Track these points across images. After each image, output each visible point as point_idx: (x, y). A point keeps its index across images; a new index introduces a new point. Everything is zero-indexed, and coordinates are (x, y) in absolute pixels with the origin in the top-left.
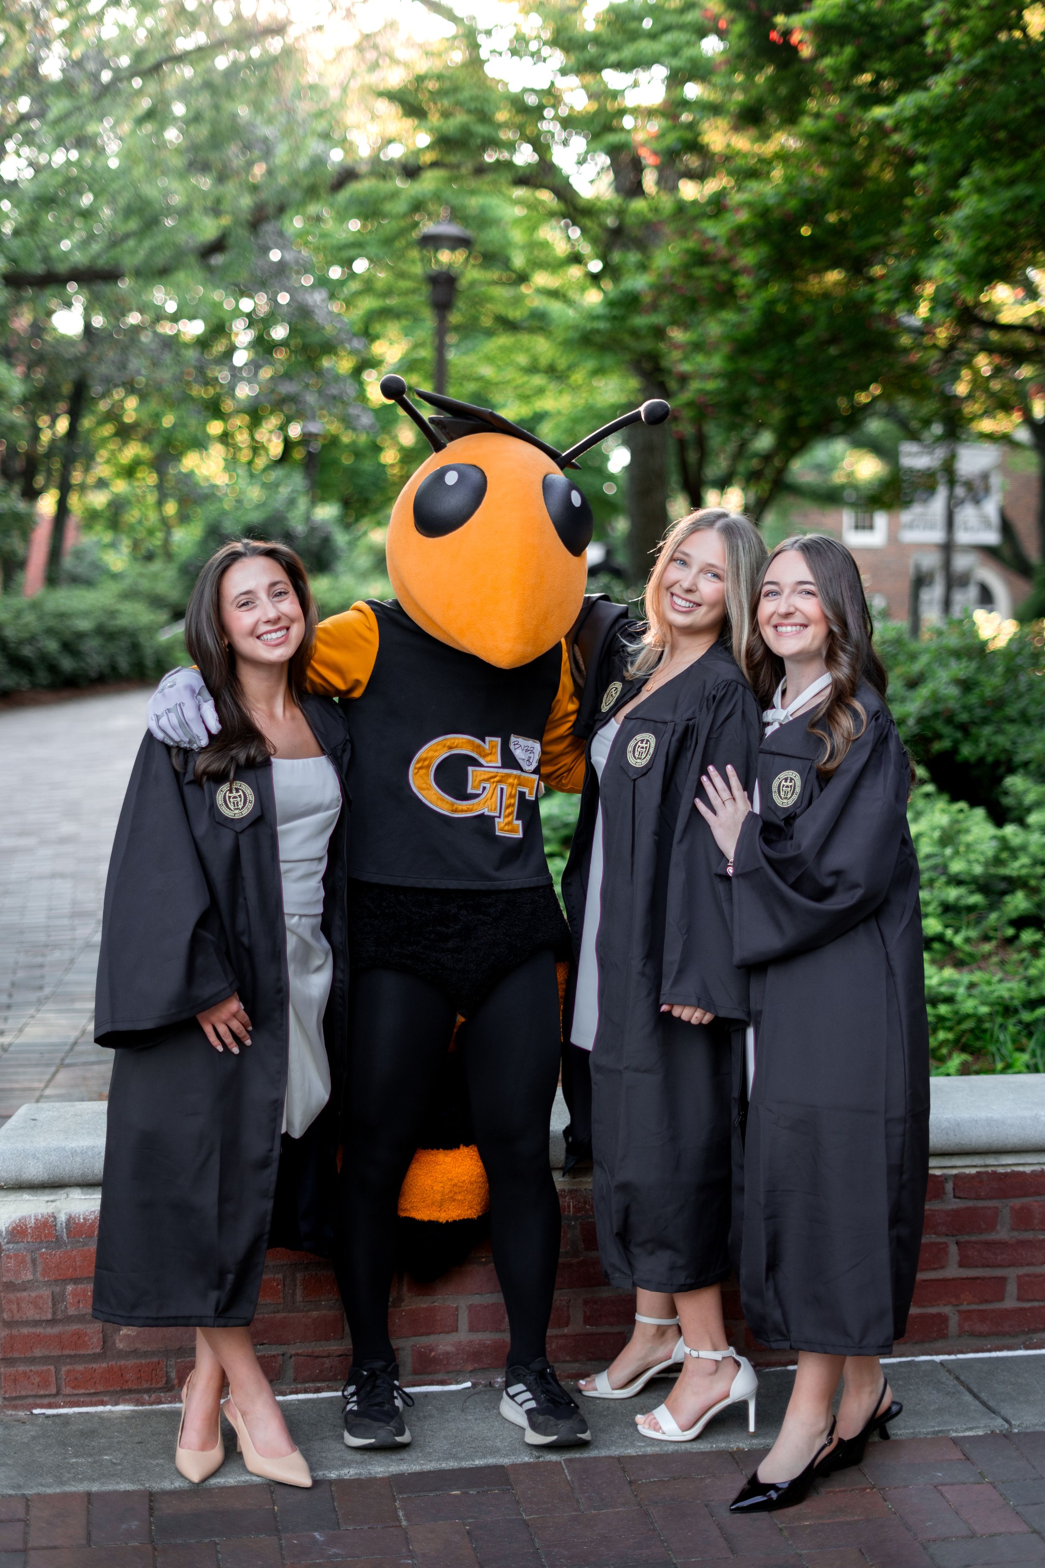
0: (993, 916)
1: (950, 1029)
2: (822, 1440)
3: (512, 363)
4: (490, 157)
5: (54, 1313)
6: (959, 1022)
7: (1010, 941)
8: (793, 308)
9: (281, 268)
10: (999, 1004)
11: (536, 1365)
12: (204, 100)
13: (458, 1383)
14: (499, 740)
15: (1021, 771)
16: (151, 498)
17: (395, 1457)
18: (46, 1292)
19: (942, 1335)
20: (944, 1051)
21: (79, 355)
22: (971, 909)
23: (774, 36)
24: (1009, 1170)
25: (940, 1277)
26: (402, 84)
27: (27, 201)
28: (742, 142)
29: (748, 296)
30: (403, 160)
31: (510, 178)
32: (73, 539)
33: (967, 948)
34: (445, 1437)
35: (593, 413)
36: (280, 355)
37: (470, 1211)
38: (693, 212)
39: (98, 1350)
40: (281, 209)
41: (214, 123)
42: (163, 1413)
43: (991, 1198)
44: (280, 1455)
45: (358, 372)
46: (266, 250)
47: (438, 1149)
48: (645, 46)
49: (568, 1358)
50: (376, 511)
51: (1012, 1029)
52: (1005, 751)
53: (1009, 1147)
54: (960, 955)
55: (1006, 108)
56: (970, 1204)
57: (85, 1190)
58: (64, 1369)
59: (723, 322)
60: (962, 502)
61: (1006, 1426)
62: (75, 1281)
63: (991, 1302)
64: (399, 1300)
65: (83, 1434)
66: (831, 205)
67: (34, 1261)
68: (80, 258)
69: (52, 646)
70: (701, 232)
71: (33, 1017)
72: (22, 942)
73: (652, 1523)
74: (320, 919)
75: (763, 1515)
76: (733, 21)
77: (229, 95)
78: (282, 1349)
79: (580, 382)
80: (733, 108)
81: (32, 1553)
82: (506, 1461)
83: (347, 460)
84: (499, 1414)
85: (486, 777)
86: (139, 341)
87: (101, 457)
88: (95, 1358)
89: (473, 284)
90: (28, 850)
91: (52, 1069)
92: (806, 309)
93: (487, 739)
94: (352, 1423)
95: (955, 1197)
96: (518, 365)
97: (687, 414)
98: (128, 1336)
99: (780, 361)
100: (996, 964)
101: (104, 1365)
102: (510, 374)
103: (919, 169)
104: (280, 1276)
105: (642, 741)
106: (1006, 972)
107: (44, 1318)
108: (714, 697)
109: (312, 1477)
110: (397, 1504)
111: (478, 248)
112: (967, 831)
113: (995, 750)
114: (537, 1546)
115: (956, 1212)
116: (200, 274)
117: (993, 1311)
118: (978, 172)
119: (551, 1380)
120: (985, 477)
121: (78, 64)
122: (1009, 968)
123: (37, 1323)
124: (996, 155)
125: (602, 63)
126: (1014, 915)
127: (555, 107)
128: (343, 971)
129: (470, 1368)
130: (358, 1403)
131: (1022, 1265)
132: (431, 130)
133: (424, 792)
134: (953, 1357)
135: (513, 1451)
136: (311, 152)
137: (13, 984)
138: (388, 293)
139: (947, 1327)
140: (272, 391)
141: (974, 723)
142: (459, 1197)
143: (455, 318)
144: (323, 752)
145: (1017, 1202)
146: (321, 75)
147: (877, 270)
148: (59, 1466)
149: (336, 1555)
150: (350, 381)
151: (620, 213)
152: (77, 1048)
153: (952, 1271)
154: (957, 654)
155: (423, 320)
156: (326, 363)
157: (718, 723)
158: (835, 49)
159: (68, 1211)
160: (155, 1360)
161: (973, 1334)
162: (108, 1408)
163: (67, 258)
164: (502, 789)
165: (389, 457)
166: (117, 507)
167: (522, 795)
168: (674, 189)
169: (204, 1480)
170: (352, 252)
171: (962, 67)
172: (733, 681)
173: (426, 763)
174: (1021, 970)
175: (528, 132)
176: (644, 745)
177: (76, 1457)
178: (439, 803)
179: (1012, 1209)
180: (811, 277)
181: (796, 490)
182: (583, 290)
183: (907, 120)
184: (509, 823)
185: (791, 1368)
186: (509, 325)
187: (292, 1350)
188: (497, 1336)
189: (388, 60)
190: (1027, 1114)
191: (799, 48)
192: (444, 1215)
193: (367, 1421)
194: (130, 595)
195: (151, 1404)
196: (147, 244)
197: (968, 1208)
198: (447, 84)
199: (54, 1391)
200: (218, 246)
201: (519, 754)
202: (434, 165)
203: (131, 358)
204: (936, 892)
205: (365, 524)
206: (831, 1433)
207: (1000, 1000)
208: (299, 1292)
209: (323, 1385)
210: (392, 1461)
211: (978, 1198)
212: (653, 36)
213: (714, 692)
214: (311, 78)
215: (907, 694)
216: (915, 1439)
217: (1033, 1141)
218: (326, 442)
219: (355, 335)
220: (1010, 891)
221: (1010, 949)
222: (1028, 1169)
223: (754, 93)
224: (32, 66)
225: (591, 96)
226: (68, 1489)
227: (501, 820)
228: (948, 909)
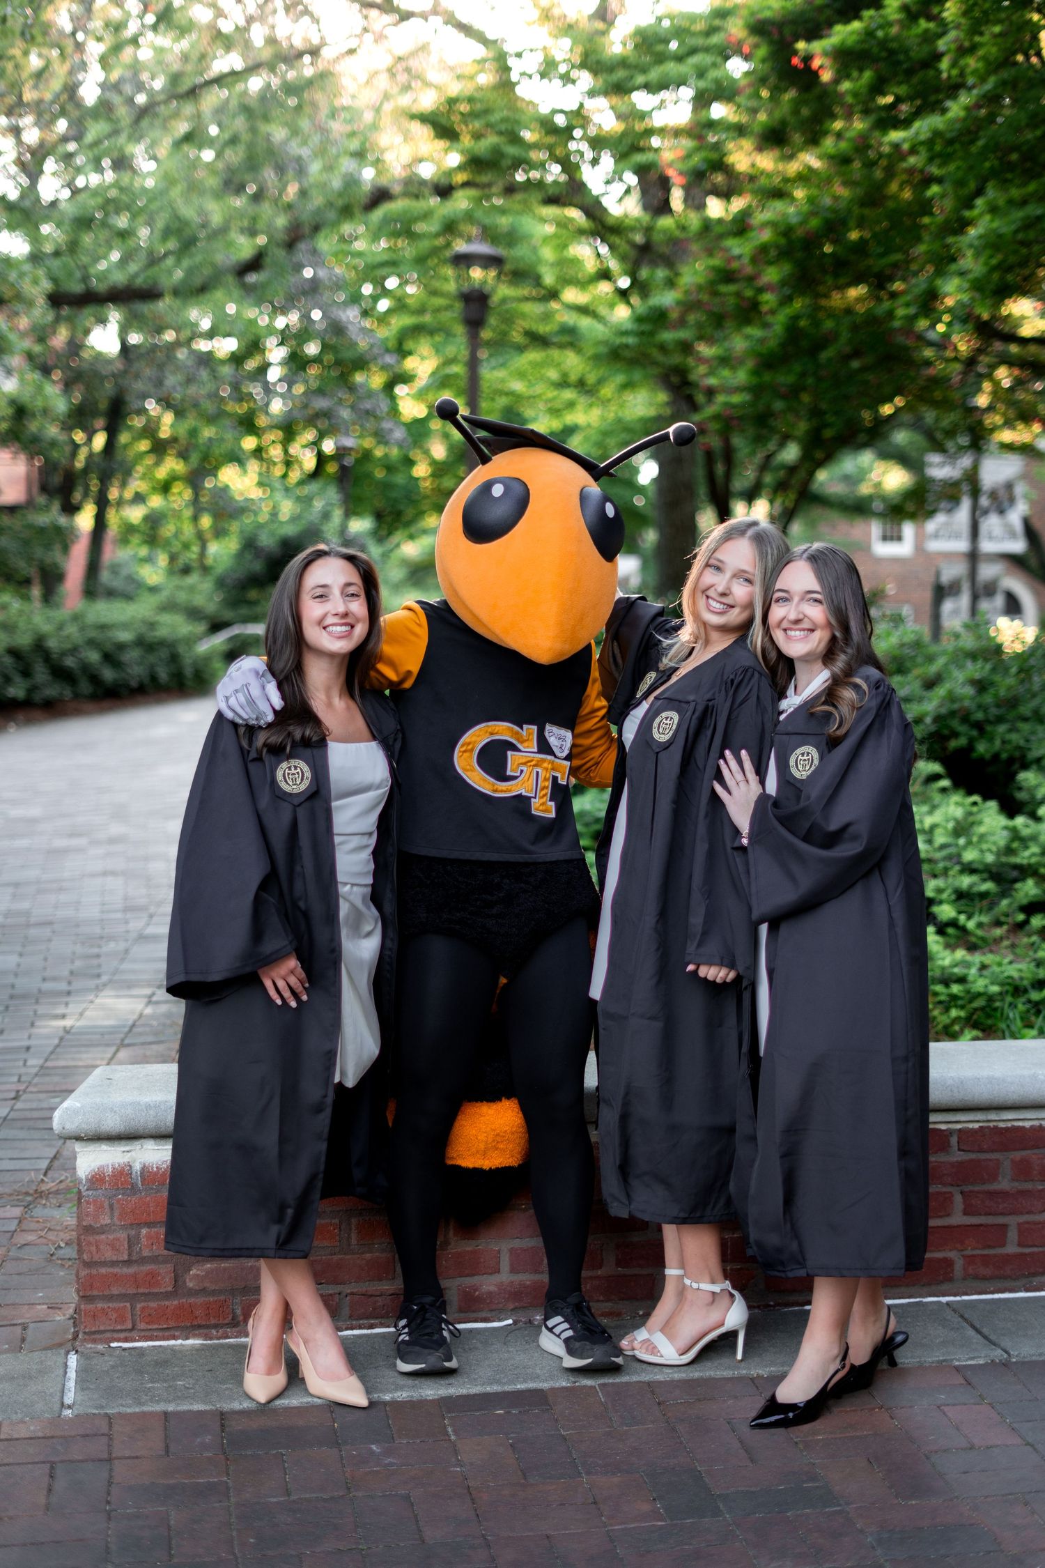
0: (1005, 902)
1: (962, 1007)
2: (836, 1365)
3: (542, 378)
4: (520, 177)
5: (130, 1255)
6: (971, 1001)
7: (1021, 926)
8: (816, 323)
9: (314, 285)
10: (1009, 984)
11: (573, 1299)
12: (240, 124)
13: (500, 1320)
14: (535, 728)
15: (1034, 767)
16: (188, 513)
17: (444, 1382)
18: (122, 1235)
19: (949, 1278)
20: (957, 1028)
21: (116, 371)
22: (983, 895)
23: (796, 61)
24: (1009, 1125)
25: (946, 1224)
26: (434, 107)
27: (67, 221)
28: (766, 162)
29: (773, 312)
30: (435, 180)
31: (540, 198)
32: (112, 554)
33: (980, 933)
34: (489, 1366)
35: (622, 428)
36: (313, 371)
37: (511, 1160)
38: (718, 229)
39: (170, 1289)
40: (316, 228)
41: (251, 147)
42: (230, 1346)
43: (992, 1151)
44: (339, 1379)
45: (389, 387)
46: (299, 268)
47: (482, 1101)
48: (671, 67)
49: (601, 1298)
50: (408, 524)
51: (1021, 1007)
52: (1019, 748)
53: (1009, 1103)
54: (973, 939)
55: (1019, 130)
56: (973, 1156)
57: (158, 1140)
58: (139, 1306)
59: (747, 337)
60: (986, 512)
61: (1006, 1356)
62: (149, 1225)
63: (993, 1247)
64: (446, 1243)
65: (157, 1363)
66: (852, 223)
67: (111, 1207)
68: (119, 278)
69: (94, 657)
70: (727, 250)
71: (92, 1002)
72: (78, 935)
73: (679, 1437)
74: (369, 889)
75: (781, 1431)
76: (756, 46)
77: (266, 118)
78: (338, 1288)
79: (609, 395)
80: (757, 128)
81: (116, 1462)
82: (545, 1386)
83: (379, 474)
84: (539, 1346)
85: (524, 760)
86: (176, 358)
87: (138, 472)
88: (167, 1295)
89: (504, 300)
90: (79, 850)
91: (113, 1049)
92: (829, 324)
93: (525, 726)
94: (403, 1352)
95: (959, 1150)
96: (549, 379)
97: (714, 426)
98: (198, 1275)
99: (803, 375)
100: (1007, 947)
101: (176, 1302)
102: (539, 389)
103: (935, 189)
104: (337, 1221)
105: (667, 718)
106: (1015, 954)
107: (121, 1259)
108: (732, 681)
109: (369, 1399)
110: (446, 1422)
111: (508, 267)
112: (980, 823)
113: (1008, 747)
114: (574, 1456)
115: (961, 1164)
116: (236, 292)
117: (995, 1256)
118: (991, 192)
119: (587, 1313)
120: (1009, 486)
121: (116, 87)
122: (1018, 951)
123: (114, 1263)
124: (1009, 176)
125: (630, 85)
126: (1025, 901)
127: (583, 127)
128: (392, 940)
129: (512, 1306)
130: (409, 1334)
131: (1022, 1213)
132: (462, 152)
133: (469, 773)
134: (958, 1298)
135: (552, 1377)
136: (343, 170)
137: (72, 973)
138: (421, 311)
139: (953, 1270)
140: (306, 406)
141: (988, 722)
142: (501, 1146)
143: (486, 334)
144: (374, 738)
145: (1017, 1155)
146: (353, 97)
147: (898, 286)
148: (136, 1390)
149: (391, 1464)
150: (382, 396)
151: (648, 230)
152: (135, 1030)
153: (958, 1218)
154: (973, 656)
155: (455, 336)
156: (359, 378)
157: (736, 706)
158: (855, 74)
159: (142, 1160)
160: (222, 1298)
161: (977, 1277)
162: (179, 1342)
163: (106, 278)
164: (538, 773)
165: (421, 470)
166: (154, 521)
167: (555, 779)
168: (701, 206)
169: (270, 1402)
170: (384, 271)
171: (975, 92)
172: (750, 667)
173: (470, 747)
174: (1031, 953)
175: (558, 153)
176: (668, 722)
177: (152, 1382)
178: (482, 783)
179: (1012, 1161)
180: (834, 293)
181: (820, 500)
182: (612, 306)
183: (922, 143)
184: (543, 804)
185: (807, 1307)
186: (538, 340)
187: (347, 1289)
188: (537, 1277)
189: (419, 83)
190: (1026, 1073)
191: (820, 72)
192: (486, 1164)
193: (417, 1349)
194: (169, 606)
195: (219, 1338)
196: (186, 263)
197: (971, 1161)
198: (478, 106)
199: (130, 1326)
200: (254, 264)
201: (553, 741)
202: (466, 184)
203: (167, 374)
204: (950, 880)
205: (397, 536)
206: (844, 1358)
207: (1010, 981)
208: (354, 1236)
209: (377, 1321)
210: (441, 1385)
211: (981, 1151)
212: (679, 58)
213: (732, 677)
214: (345, 101)
215: (924, 693)
216: (921, 1367)
217: (1032, 1097)
218: (359, 456)
219: (387, 351)
220: (1022, 879)
221: (1020, 934)
222: (1027, 1124)
223: (778, 114)
224: (71, 90)
225: (619, 117)
226: (145, 1409)
227: (536, 800)
228: (961, 896)
